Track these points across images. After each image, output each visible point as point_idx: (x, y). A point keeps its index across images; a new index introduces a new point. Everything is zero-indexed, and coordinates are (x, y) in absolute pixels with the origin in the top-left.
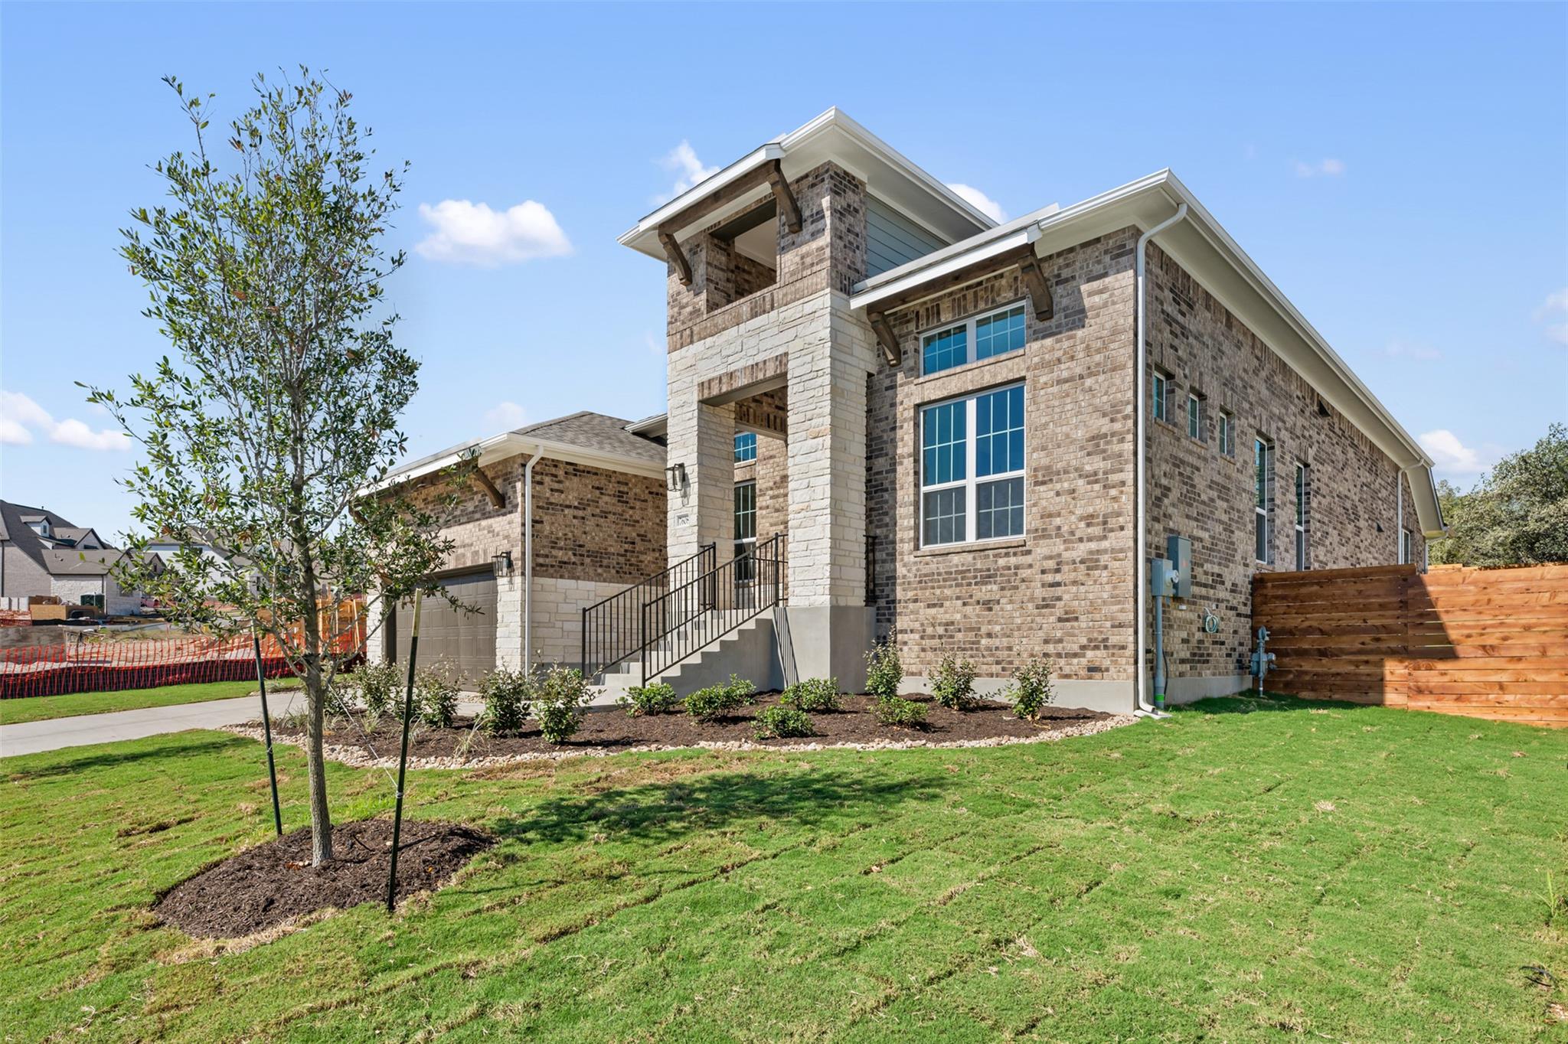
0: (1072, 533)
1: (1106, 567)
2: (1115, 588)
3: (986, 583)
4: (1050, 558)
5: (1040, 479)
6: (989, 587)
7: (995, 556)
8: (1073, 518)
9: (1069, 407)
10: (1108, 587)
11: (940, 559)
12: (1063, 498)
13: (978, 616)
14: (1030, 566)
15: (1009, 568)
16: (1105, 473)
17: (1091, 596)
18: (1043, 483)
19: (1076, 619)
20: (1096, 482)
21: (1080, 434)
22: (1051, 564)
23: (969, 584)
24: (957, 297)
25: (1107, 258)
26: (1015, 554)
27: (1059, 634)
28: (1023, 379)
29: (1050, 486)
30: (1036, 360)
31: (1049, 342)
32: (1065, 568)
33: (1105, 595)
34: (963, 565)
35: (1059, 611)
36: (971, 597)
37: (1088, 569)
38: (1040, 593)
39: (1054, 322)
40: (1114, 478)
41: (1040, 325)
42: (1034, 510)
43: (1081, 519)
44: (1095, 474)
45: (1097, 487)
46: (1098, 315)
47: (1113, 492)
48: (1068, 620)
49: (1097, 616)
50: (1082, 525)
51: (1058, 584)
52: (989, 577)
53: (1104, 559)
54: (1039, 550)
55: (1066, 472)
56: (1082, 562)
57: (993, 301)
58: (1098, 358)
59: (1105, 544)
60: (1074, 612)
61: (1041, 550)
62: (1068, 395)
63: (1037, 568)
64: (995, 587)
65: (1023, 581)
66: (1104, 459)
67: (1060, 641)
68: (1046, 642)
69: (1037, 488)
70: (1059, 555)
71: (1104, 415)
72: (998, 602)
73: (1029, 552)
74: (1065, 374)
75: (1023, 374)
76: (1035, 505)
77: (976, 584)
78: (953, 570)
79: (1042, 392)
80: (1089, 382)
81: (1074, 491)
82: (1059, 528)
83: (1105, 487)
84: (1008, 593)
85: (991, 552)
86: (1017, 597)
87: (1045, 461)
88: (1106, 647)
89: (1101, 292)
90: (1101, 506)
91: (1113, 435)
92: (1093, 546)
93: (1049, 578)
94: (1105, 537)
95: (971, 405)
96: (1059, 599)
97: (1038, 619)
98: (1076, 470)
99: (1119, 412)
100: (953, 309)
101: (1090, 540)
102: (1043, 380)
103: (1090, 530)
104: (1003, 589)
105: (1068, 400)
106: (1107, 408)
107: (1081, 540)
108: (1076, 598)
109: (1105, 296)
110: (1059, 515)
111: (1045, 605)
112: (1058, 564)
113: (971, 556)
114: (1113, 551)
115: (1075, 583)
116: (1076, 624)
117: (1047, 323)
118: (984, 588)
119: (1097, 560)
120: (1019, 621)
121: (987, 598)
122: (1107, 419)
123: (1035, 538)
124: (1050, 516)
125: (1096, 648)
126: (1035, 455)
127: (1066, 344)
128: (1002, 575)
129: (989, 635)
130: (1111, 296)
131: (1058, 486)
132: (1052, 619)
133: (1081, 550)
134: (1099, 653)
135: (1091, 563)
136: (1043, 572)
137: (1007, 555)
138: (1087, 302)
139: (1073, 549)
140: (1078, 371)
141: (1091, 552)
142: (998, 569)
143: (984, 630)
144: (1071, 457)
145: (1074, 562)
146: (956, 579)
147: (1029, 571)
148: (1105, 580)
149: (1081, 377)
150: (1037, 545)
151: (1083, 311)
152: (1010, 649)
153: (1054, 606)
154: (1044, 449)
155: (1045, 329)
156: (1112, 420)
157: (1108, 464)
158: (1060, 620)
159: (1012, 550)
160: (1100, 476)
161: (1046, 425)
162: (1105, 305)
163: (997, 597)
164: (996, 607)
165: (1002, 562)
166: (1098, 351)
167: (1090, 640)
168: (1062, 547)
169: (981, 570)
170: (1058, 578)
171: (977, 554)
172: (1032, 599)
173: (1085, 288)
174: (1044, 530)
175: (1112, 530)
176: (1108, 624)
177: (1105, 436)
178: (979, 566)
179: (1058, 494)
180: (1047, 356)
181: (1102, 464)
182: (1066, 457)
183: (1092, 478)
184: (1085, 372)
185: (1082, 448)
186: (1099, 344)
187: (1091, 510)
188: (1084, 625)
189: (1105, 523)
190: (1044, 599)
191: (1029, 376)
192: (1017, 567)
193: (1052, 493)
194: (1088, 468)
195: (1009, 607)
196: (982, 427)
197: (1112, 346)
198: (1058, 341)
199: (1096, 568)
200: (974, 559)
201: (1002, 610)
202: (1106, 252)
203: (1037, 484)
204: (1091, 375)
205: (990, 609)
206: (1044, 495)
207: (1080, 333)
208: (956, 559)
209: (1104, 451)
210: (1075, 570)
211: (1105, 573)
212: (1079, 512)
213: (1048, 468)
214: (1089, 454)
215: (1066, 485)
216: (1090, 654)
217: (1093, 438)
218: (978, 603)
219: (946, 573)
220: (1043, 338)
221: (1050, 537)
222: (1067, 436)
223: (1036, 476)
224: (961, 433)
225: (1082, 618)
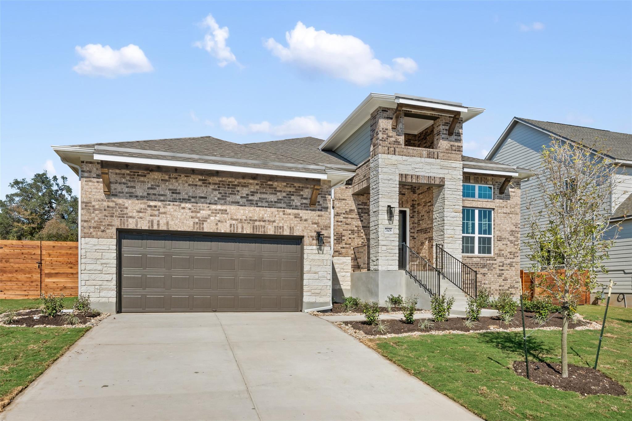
0: (506, 256)
1: (514, 266)
2: (516, 272)
3: (484, 268)
4: (501, 262)
5: (499, 239)
6: (485, 269)
7: (486, 260)
8: (507, 252)
9: (506, 221)
10: (515, 272)
11: (470, 259)
12: (504, 246)
13: (481, 278)
14: (496, 264)
15: (490, 264)
16: (514, 241)
17: (511, 274)
18: (499, 241)
19: (507, 280)
20: (512, 243)
21: (508, 229)
22: (501, 264)
23: (479, 268)
24: (476, 176)
25: (515, 184)
26: (492, 260)
27: (503, 284)
28: (494, 209)
29: (501, 242)
30: (498, 205)
31: (501, 201)
32: (505, 266)
33: (514, 274)
34: (477, 261)
35: (503, 278)
36: (479, 272)
37: (510, 266)
38: (498, 272)
39: (502, 195)
40: (516, 243)
41: (499, 195)
42: (497, 248)
43: (509, 252)
44: (512, 241)
45: (512, 244)
46: (513, 198)
47: (516, 247)
48: (505, 280)
49: (512, 280)
50: (509, 254)
51: (503, 270)
52: (485, 266)
53: (514, 264)
54: (498, 260)
55: (505, 239)
56: (509, 264)
57: (486, 183)
58: (513, 210)
59: (514, 260)
60: (507, 278)
61: (499, 260)
62: (505, 217)
63: (498, 265)
64: (486, 269)
65: (494, 268)
66: (514, 237)
67: (503, 286)
68: (500, 286)
69: (498, 242)
70: (503, 262)
71: (514, 226)
72: (487, 274)
73: (495, 260)
74: (505, 211)
75: (494, 207)
76: (497, 246)
77: (481, 268)
78: (474, 263)
79: (499, 215)
80: (511, 215)
81: (507, 245)
82: (503, 254)
83: (514, 245)
84: (490, 271)
85: (485, 259)
86: (493, 273)
87: (500, 235)
88: (514, 288)
89: (514, 192)
90: (513, 250)
91: (516, 231)
92: (511, 260)
93: (501, 268)
94: (514, 258)
95: (477, 212)
96: (503, 274)
97: (498, 280)
98: (508, 239)
99: (517, 226)
100: (474, 180)
101: (511, 258)
102: (499, 211)
103: (511, 256)
104: (488, 270)
105: (506, 219)
106: (515, 224)
107: (508, 258)
108: (507, 274)
109: (515, 194)
110: (503, 250)
111: (500, 275)
112: (503, 264)
113: (479, 259)
114: (516, 262)
115: (507, 270)
116: (507, 281)
117: (500, 195)
118: (483, 269)
119: (512, 264)
120: (493, 280)
121: (484, 272)
122: (515, 227)
123: (497, 256)
124: (501, 250)
125: (512, 288)
126: (497, 232)
127: (505, 203)
128: (488, 266)
129: (485, 284)
130: (516, 194)
131: (503, 242)
132: (502, 280)
133: (509, 261)
134: (513, 289)
135: (511, 265)
136: (499, 266)
137: (490, 260)
138: (511, 194)
139: (507, 260)
140: (508, 211)
141: (511, 262)
142: (487, 264)
143: (483, 282)
144: (506, 235)
145: (507, 264)
146: (475, 266)
147: (496, 265)
148: (514, 270)
149: (509, 214)
150: (498, 258)
151: (509, 195)
152: (490, 288)
153: (502, 276)
154: (500, 231)
155: (500, 197)
156: (516, 227)
157: (515, 239)
158: (503, 280)
159: (491, 259)
160: (513, 242)
161: (500, 224)
162: (514, 196)
163: (487, 272)
164: (486, 275)
165: (488, 262)
166: (513, 208)
167: (510, 286)
168: (504, 260)
169: (482, 264)
170: (503, 268)
171: (481, 259)
172: (496, 274)
173: (510, 190)
174: (499, 254)
175: (516, 257)
176: (514, 282)
177: (514, 231)
178: (482, 262)
179: (503, 245)
180: (500, 205)
181: (513, 239)
182: (505, 235)
183: (511, 242)
184: (510, 212)
185: (509, 233)
186: (513, 206)
187: (511, 251)
188: (509, 282)
189: (514, 255)
190: (499, 274)
191: (496, 209)
192: (492, 264)
193: (502, 244)
194: (510, 239)
195: (490, 276)
196: (480, 219)
197: (516, 208)
198: (503, 201)
199: (512, 266)
200: (480, 260)
201: (488, 276)
202: (515, 182)
203: (498, 240)
204: (511, 214)
205: (485, 276)
206: (500, 244)
207: (508, 201)
208: (475, 259)
209: (514, 235)
210: (507, 266)
211: (514, 268)
212: (508, 250)
213: (501, 237)
214: (510, 235)
215: (505, 242)
216: (510, 290)
217: (511, 231)
218: (481, 274)
219: (472, 263)
220: (500, 199)
221: (501, 256)
222: (506, 229)
223: (497, 238)
224: (473, 219)
225: (509, 280)
